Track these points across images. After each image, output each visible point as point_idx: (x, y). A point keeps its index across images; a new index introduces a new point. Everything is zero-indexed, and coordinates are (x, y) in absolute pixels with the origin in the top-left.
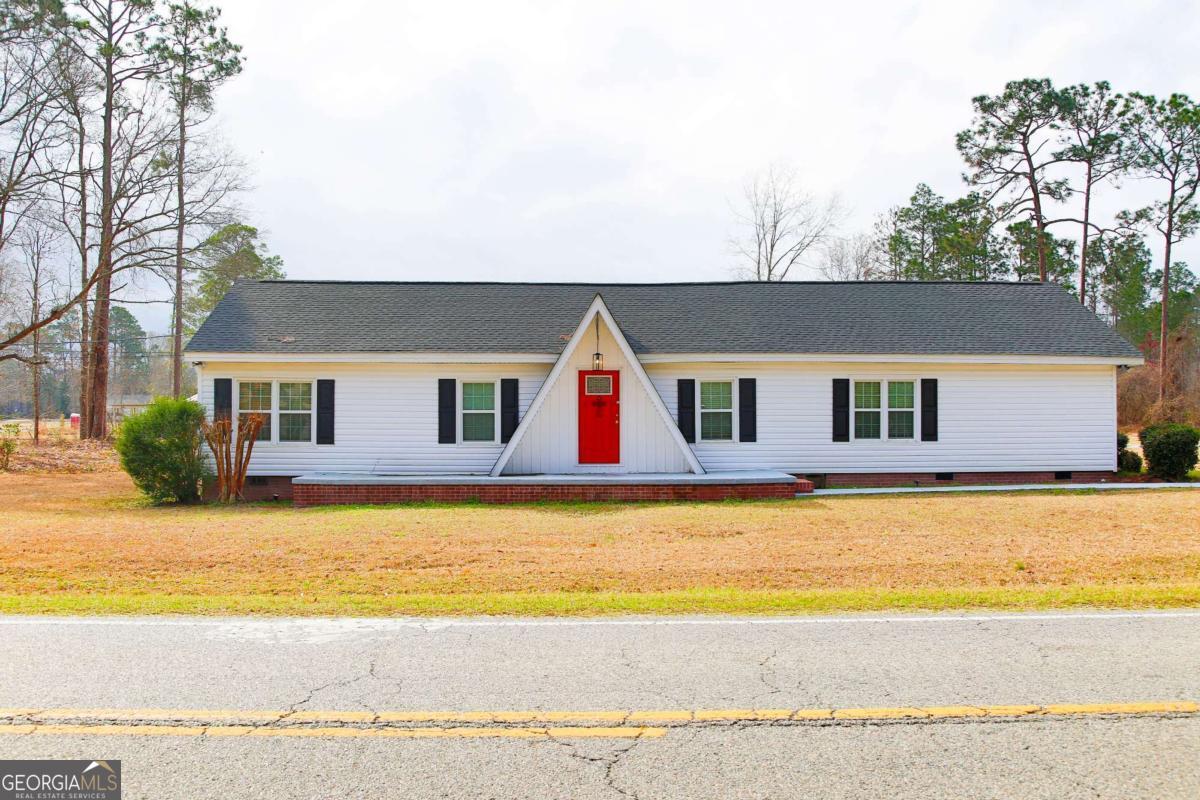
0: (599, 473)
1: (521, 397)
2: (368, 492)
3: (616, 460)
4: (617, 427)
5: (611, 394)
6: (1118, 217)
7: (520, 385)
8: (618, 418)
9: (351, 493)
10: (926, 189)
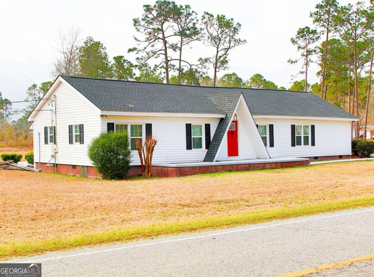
0: (234, 160)
1: (211, 131)
2: (199, 169)
3: (237, 155)
4: (237, 142)
5: (235, 130)
6: (199, 60)
7: (211, 126)
8: (237, 139)
9: (194, 170)
10: (91, 39)
